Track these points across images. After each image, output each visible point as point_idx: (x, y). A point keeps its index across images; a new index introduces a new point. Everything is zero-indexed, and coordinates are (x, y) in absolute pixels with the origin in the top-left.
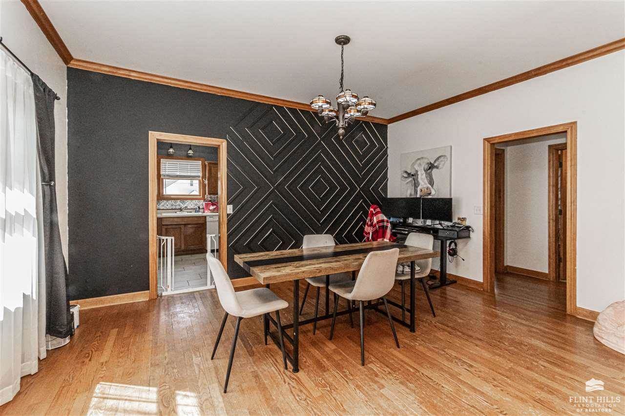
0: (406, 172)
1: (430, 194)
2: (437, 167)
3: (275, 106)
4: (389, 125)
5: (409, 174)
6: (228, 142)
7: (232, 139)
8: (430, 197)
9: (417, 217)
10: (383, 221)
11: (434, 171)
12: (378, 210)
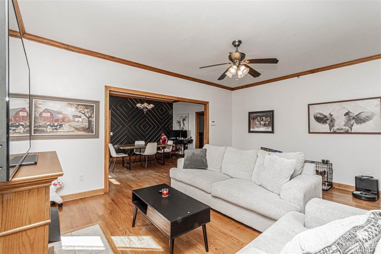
0: (178, 121)
1: (183, 129)
2: (185, 120)
3: (129, 98)
4: (174, 103)
5: (178, 122)
6: (111, 111)
7: (112, 110)
8: (183, 130)
9: (179, 137)
10: (165, 138)
11: (185, 121)
12: (164, 134)
